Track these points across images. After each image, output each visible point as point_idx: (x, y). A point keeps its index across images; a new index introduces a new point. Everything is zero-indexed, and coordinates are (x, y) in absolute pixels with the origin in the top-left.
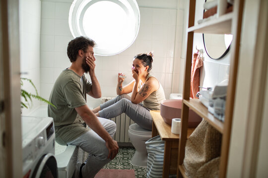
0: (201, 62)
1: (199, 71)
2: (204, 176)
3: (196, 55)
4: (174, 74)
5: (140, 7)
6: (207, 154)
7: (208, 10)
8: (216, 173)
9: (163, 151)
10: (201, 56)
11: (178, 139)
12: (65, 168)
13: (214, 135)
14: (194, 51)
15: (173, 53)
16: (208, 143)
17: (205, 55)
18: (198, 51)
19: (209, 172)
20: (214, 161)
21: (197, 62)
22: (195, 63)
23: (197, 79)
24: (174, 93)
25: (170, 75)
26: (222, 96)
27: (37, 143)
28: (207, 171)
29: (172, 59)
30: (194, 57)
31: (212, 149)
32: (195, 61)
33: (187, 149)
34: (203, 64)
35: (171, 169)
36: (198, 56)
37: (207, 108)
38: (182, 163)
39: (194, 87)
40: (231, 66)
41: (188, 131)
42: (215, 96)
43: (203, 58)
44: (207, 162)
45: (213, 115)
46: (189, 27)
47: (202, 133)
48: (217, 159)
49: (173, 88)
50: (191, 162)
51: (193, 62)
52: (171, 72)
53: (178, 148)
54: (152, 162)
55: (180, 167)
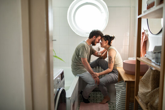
0: (147, 37)
1: (146, 42)
2: (150, 98)
3: (143, 33)
4: (130, 46)
5: (108, 7)
6: (152, 87)
7: (150, 5)
8: (157, 96)
9: (126, 89)
10: (146, 34)
11: (134, 81)
12: (70, 98)
13: (156, 76)
14: (142, 31)
15: (129, 34)
16: (152, 80)
17: (149, 33)
18: (145, 30)
19: (153, 96)
20: (156, 90)
21: (144, 37)
22: (143, 38)
23: (145, 47)
24: (130, 57)
25: (128, 47)
26: (159, 51)
27: (57, 80)
28: (152, 96)
29: (129, 37)
30: (142, 35)
31: (155, 84)
32: (143, 37)
33: (139, 86)
34: (148, 38)
35: (130, 99)
36: (145, 34)
37: (151, 61)
38: (137, 94)
39: (143, 53)
40: (163, 37)
41: (140, 77)
42: (155, 52)
43: (148, 35)
44: (151, 91)
45: (154, 63)
46: (138, 15)
47: (148, 76)
48: (158, 88)
49: (130, 54)
50: (143, 92)
51: (141, 38)
52: (128, 45)
53: (134, 87)
54: (119, 96)
55: (136, 97)
